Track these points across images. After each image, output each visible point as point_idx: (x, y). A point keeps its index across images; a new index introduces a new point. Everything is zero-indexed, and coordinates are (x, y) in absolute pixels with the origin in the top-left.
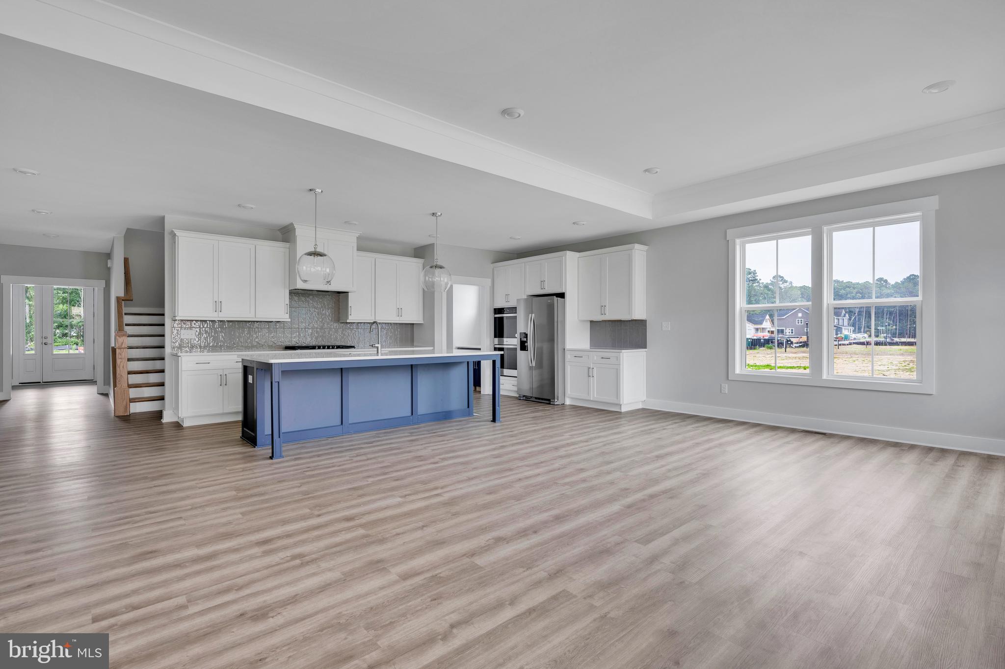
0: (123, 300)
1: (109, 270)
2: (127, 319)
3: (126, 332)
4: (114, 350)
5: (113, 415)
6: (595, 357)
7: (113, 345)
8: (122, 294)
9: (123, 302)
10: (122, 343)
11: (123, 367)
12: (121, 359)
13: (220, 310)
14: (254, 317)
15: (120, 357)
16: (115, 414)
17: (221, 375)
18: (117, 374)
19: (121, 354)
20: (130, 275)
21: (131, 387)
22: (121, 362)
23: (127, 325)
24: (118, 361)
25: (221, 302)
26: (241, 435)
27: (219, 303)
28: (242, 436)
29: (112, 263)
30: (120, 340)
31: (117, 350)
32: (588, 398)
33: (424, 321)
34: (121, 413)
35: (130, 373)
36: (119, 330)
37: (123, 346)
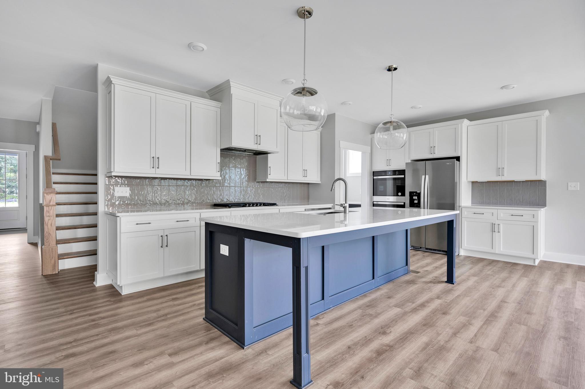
0: (51, 159)
1: (38, 134)
2: (55, 178)
3: (55, 189)
4: (42, 207)
5: (41, 274)
6: (502, 214)
7: (41, 202)
8: (50, 153)
9: (51, 161)
10: (50, 201)
11: (51, 225)
12: (49, 216)
13: (157, 166)
14: (189, 174)
15: (48, 214)
16: (42, 272)
17: (162, 236)
18: (45, 232)
19: (49, 212)
20: (57, 137)
21: (59, 244)
22: (49, 220)
23: (54, 183)
24: (46, 219)
25: (158, 158)
26: (204, 317)
27: (157, 158)
28: (206, 317)
29: (40, 127)
30: (48, 197)
31: (45, 207)
32: (492, 251)
33: (321, 181)
34: (49, 271)
35: (58, 228)
36: (47, 187)
37: (51, 204)
